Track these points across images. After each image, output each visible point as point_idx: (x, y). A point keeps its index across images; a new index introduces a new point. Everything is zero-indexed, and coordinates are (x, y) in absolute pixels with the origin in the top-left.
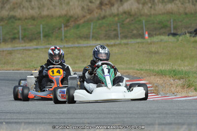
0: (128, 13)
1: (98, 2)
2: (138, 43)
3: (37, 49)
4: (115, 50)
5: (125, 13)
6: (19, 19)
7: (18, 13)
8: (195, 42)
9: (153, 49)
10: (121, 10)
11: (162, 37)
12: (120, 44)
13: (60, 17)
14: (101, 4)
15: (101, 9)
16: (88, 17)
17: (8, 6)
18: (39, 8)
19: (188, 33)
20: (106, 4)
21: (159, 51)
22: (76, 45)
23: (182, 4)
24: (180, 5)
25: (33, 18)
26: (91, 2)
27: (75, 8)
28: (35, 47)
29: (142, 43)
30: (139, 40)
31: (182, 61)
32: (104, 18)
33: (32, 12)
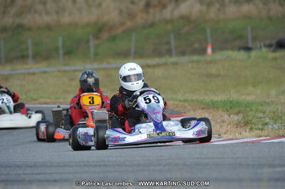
0: (186, 19)
1: (143, 3)
2: (192, 62)
3: (45, 72)
4: (158, 72)
5: (182, 18)
6: (29, 29)
7: (27, 20)
8: (275, 59)
9: (214, 71)
10: (177, 13)
11: (230, 53)
12: (165, 64)
13: (88, 25)
14: (148, 5)
15: (147, 13)
16: (129, 24)
17: (13, 11)
18: (57, 13)
19: (265, 46)
20: (155, 6)
21: (222, 73)
22: (104, 65)
23: (265, 4)
24: (261, 5)
25: (49, 27)
26: (133, 3)
27: (110, 11)
28: (44, 69)
29: (198, 62)
30: (195, 58)
31: (254, 86)
32: (152, 25)
33: (47, 19)
